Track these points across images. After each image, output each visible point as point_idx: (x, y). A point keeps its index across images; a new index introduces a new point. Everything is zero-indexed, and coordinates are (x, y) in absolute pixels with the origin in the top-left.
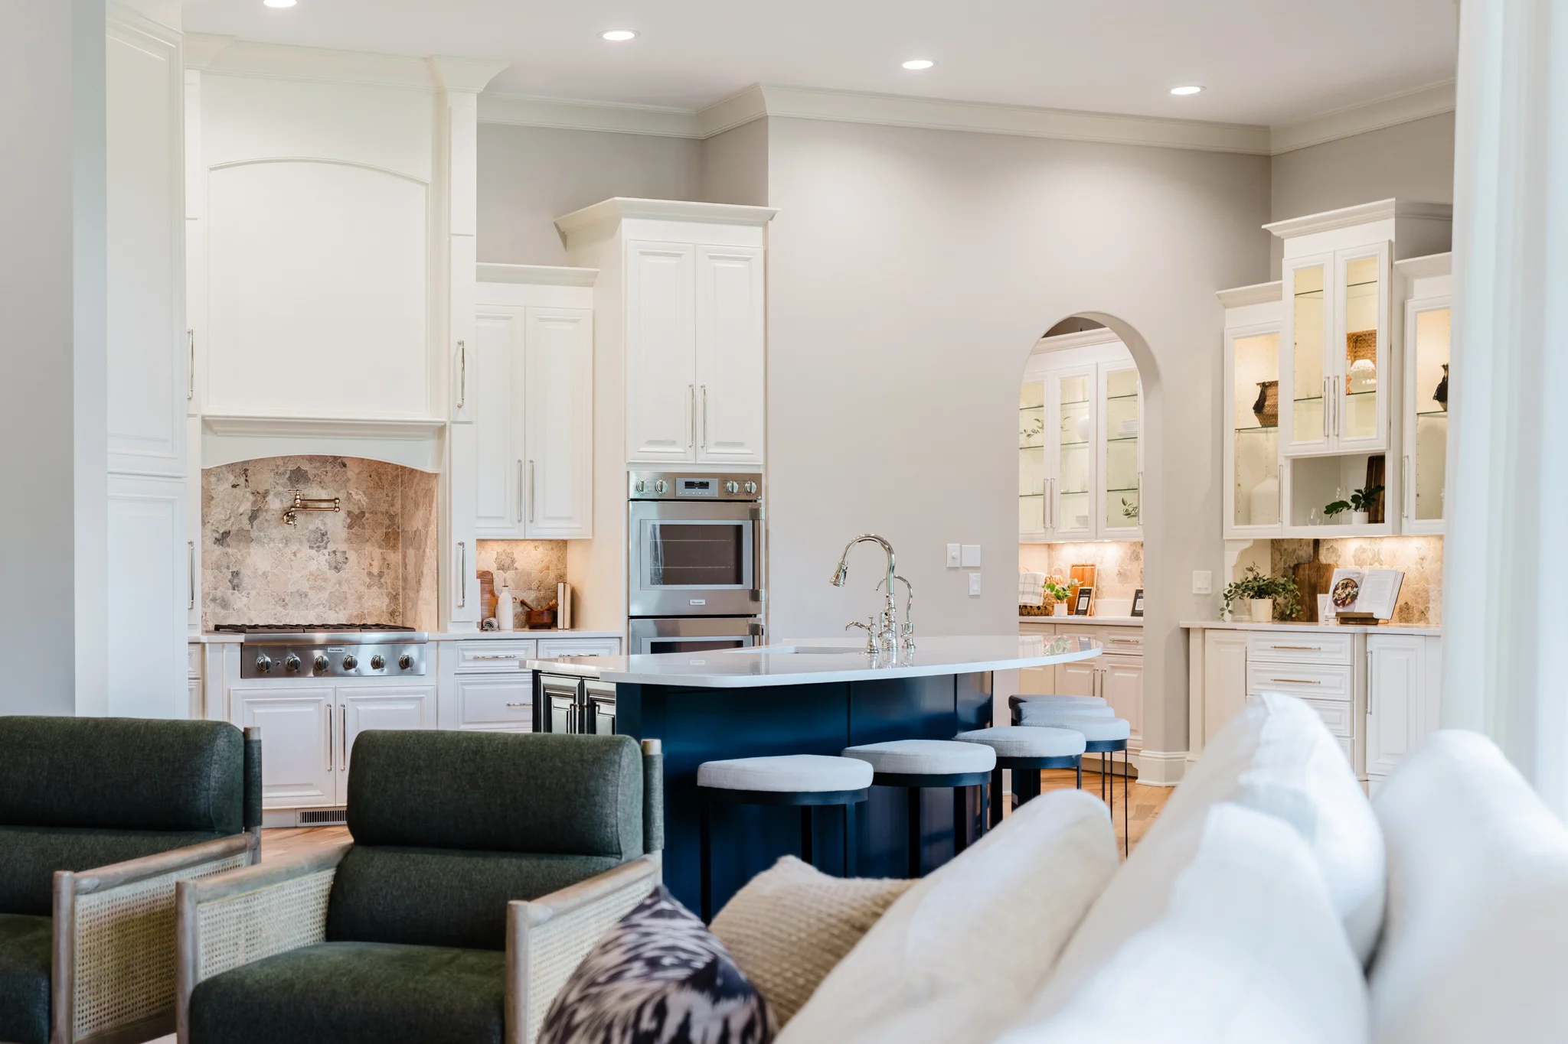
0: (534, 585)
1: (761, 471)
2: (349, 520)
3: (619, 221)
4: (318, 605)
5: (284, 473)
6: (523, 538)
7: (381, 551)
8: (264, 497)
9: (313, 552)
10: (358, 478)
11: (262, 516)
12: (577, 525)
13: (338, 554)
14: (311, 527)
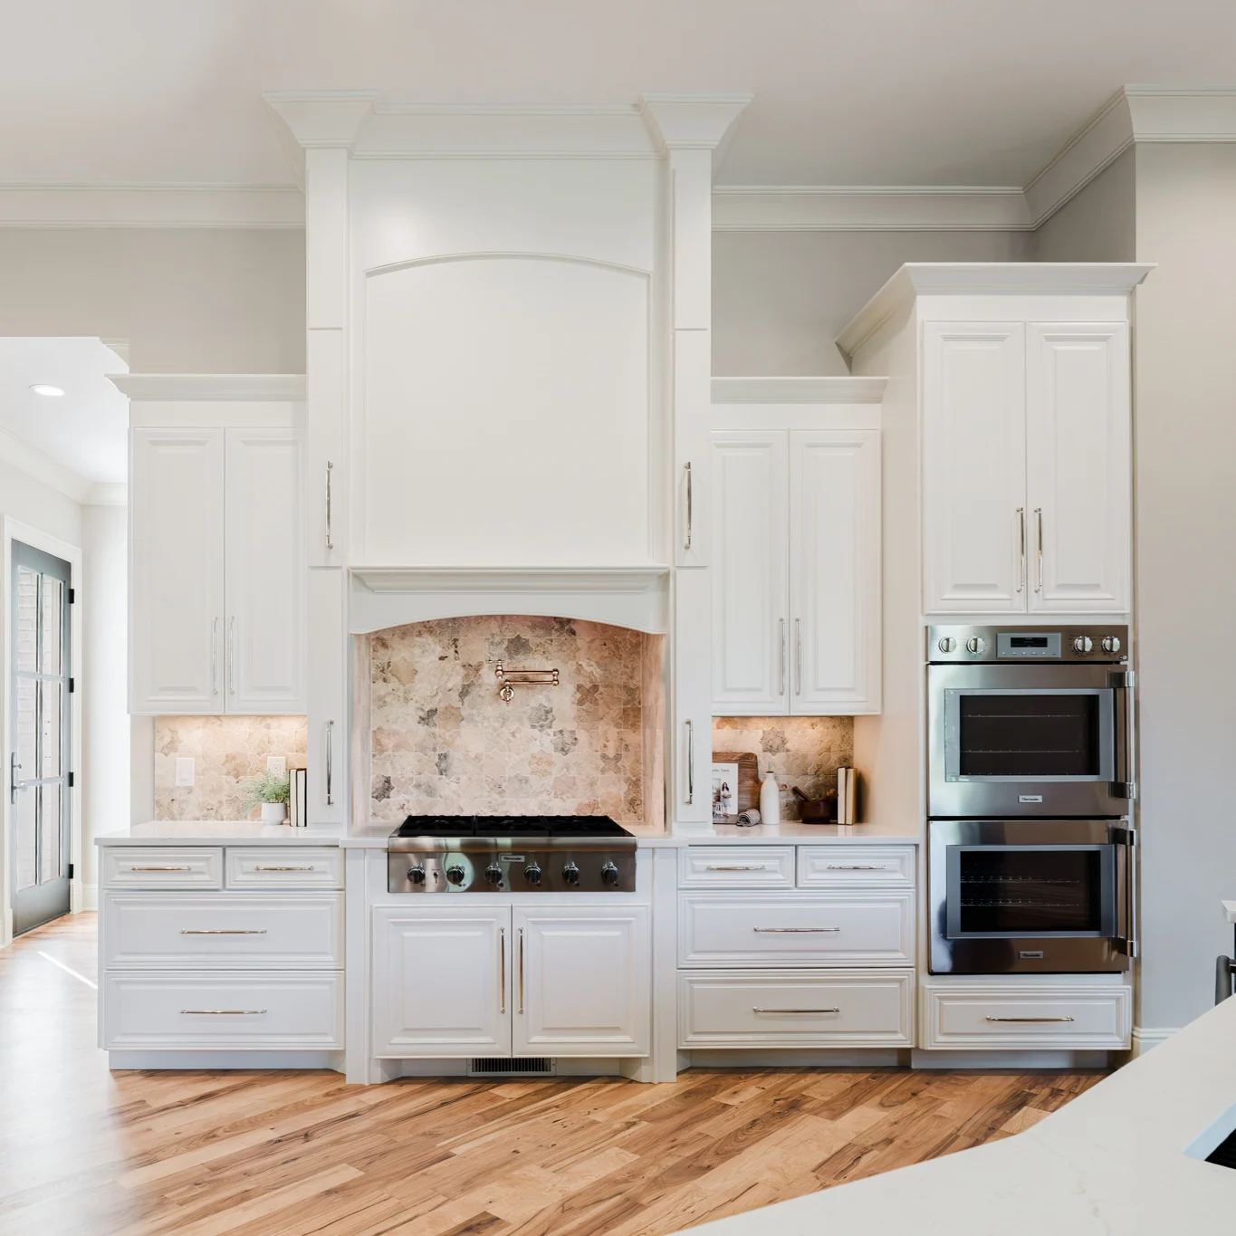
0: (811, 770)
1: (1127, 622)
2: (578, 695)
3: (914, 297)
4: (541, 792)
5: (501, 642)
6: (788, 714)
7: (618, 730)
8: (477, 671)
9: (536, 732)
10: (589, 648)
11: (474, 691)
12: (861, 698)
13: (566, 735)
14: (533, 704)
